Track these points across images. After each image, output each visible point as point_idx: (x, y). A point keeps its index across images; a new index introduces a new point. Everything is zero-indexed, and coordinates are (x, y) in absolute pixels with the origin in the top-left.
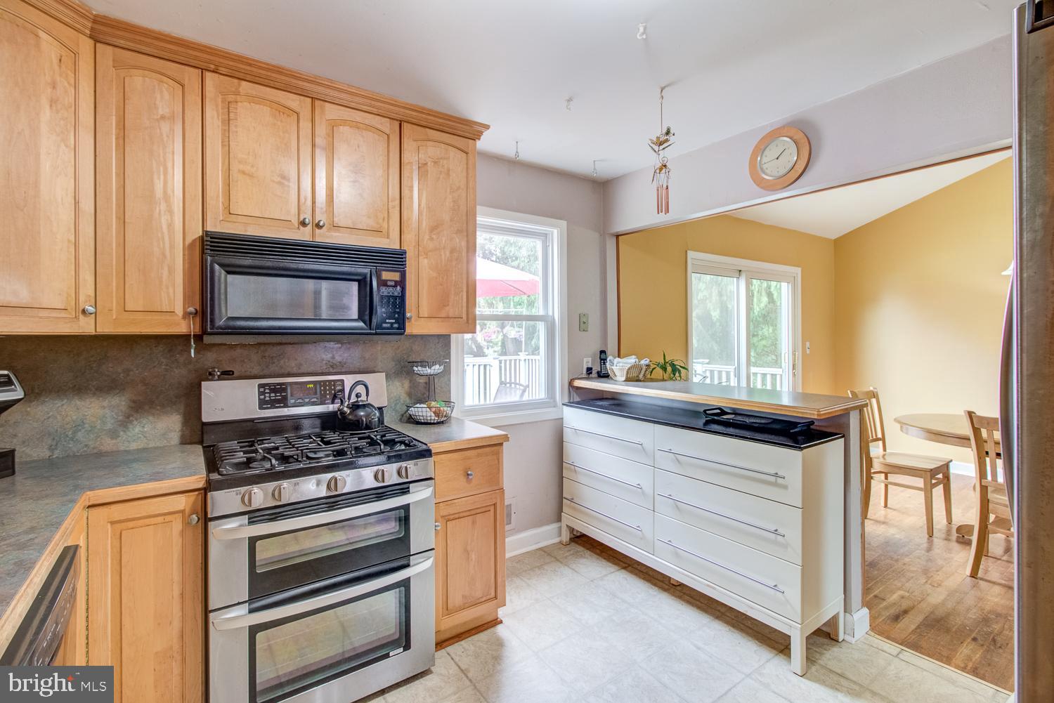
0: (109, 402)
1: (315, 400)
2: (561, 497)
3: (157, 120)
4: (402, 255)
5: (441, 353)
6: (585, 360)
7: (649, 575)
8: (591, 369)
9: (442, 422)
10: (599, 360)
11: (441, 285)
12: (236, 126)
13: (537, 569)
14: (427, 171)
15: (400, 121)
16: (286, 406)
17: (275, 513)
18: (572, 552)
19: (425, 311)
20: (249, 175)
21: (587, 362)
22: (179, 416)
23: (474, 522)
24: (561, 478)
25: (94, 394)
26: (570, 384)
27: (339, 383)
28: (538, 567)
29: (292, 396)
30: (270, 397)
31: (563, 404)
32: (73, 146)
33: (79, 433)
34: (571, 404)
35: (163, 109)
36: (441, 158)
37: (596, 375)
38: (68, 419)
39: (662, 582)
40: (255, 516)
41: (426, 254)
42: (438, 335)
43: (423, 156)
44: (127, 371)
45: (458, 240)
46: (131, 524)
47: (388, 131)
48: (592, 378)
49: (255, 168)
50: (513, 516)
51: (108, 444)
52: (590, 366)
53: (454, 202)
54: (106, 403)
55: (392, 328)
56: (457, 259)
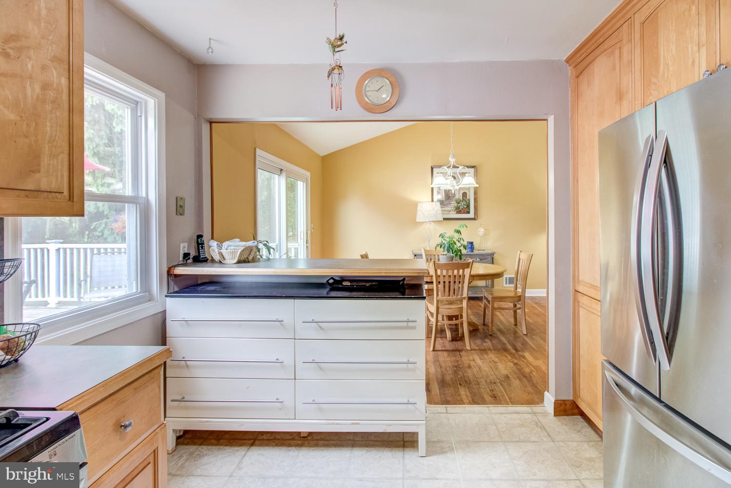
6: (182, 245)
7: (279, 440)
8: (189, 254)
10: (196, 245)
21: (184, 248)
26: (169, 273)
31: (163, 296)
37: (192, 260)
39: (293, 439)
48: (189, 264)
52: (187, 252)
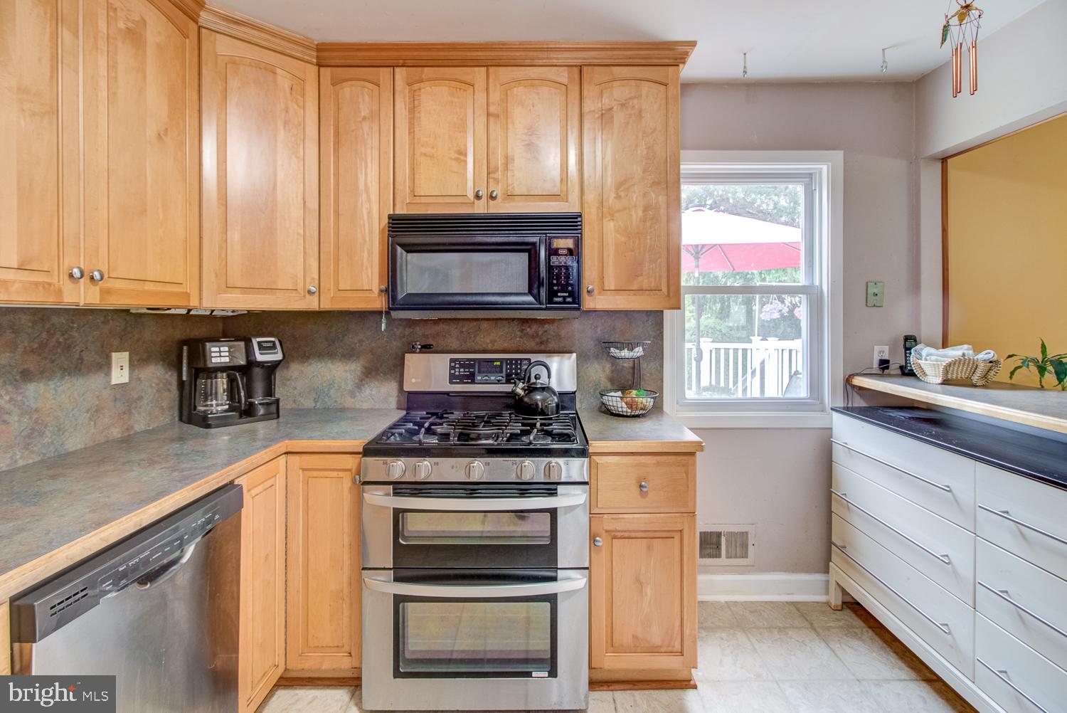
0: (350, 367)
1: (500, 378)
2: (830, 543)
3: (361, 122)
4: (577, 218)
5: (651, 333)
6: (877, 348)
8: (888, 362)
9: (638, 416)
10: (903, 350)
11: (633, 251)
12: (419, 112)
13: (776, 631)
14: (613, 117)
15: (581, 66)
16: (473, 382)
17: (416, 489)
18: (841, 624)
19: (611, 283)
20: (430, 156)
21: (880, 351)
22: (395, 384)
23: (649, 548)
24: (829, 512)
25: (340, 360)
26: (848, 381)
27: (526, 362)
28: (780, 628)
29: (479, 372)
30: (459, 372)
31: (832, 409)
32: (302, 157)
33: (332, 391)
34: (848, 410)
35: (364, 112)
36: (631, 98)
37: (899, 372)
38: (325, 379)
40: (400, 488)
41: (612, 215)
42: (647, 311)
43: (607, 100)
44: (361, 341)
45: (653, 196)
46: (315, 474)
47: (565, 81)
48: (890, 375)
49: (435, 149)
50: (751, 548)
51: (349, 402)
52: (886, 357)
53: (648, 148)
54: (347, 368)
55: (564, 302)
56: (652, 219)
